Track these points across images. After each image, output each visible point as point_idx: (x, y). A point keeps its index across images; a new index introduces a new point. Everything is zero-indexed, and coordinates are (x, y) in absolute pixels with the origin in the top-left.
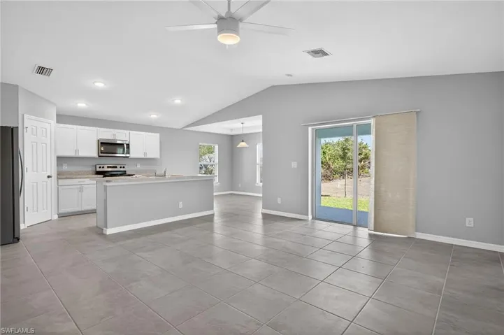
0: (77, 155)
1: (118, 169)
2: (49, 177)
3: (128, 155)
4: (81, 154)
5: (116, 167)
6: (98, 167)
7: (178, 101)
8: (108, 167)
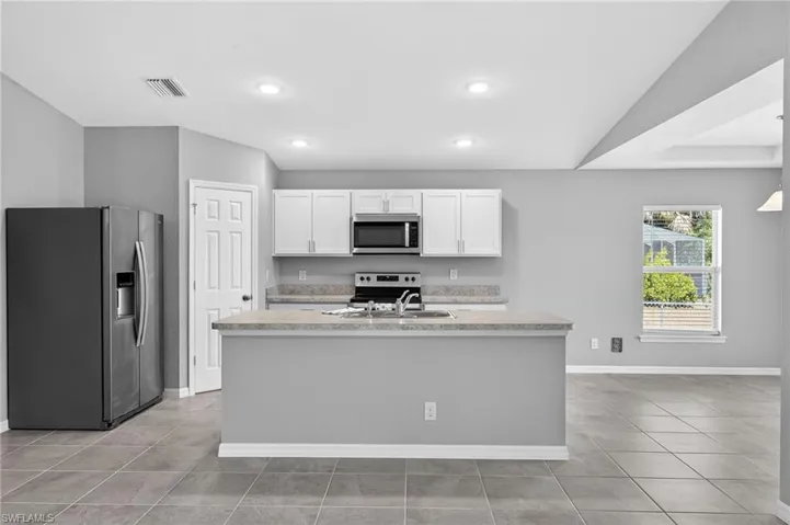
0: (312, 253)
1: (401, 283)
2: (245, 298)
3: (414, 250)
4: (320, 250)
5: (396, 279)
6: (358, 276)
7: (479, 88)
8: (379, 279)
